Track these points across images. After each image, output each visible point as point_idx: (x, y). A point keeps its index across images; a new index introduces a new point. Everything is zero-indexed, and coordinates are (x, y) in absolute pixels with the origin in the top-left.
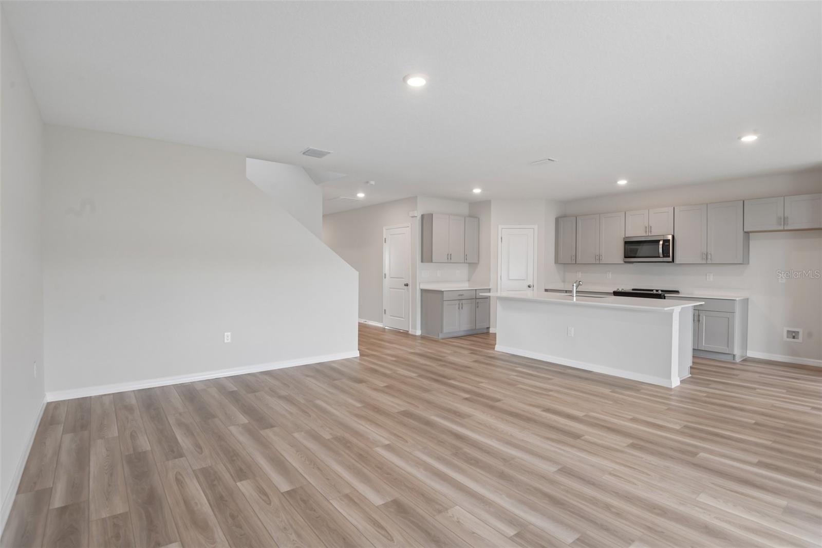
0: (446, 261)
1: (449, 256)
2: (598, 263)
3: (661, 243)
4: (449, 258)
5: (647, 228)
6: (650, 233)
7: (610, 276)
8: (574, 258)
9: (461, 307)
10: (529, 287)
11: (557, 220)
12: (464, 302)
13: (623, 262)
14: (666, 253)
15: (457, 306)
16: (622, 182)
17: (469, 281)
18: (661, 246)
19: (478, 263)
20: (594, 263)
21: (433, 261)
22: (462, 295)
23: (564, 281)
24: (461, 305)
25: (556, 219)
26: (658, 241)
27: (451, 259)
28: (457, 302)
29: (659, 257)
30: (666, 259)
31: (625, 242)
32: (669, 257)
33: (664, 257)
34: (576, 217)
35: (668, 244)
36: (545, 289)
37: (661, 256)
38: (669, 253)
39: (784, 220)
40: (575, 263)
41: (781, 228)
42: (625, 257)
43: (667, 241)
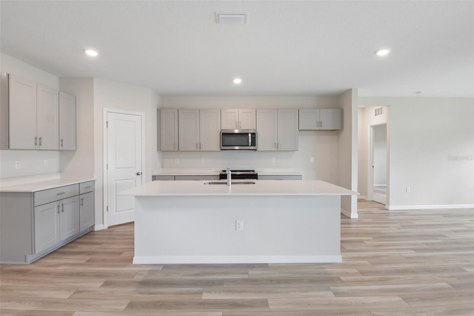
0: (33, 147)
1: (38, 141)
2: (199, 150)
4: (38, 143)
5: (238, 123)
6: (239, 127)
7: (203, 160)
8: (177, 146)
9: (61, 210)
10: (138, 174)
11: (159, 111)
12: (64, 202)
13: (219, 150)
14: (254, 143)
15: (56, 210)
16: (237, 81)
17: (61, 172)
18: (250, 138)
19: (76, 151)
20: (196, 150)
21: (11, 147)
22: (62, 193)
23: (162, 167)
24: (61, 207)
25: (157, 109)
26: (247, 134)
27: (40, 144)
28: (56, 204)
29: (248, 146)
30: (252, 148)
31: (222, 133)
32: (255, 146)
33: (252, 146)
34: (178, 110)
35: (254, 136)
36: (152, 176)
37: (250, 145)
38: (255, 143)
39: (320, 124)
40: (178, 150)
41: (318, 128)
42: (223, 146)
43: (253, 134)
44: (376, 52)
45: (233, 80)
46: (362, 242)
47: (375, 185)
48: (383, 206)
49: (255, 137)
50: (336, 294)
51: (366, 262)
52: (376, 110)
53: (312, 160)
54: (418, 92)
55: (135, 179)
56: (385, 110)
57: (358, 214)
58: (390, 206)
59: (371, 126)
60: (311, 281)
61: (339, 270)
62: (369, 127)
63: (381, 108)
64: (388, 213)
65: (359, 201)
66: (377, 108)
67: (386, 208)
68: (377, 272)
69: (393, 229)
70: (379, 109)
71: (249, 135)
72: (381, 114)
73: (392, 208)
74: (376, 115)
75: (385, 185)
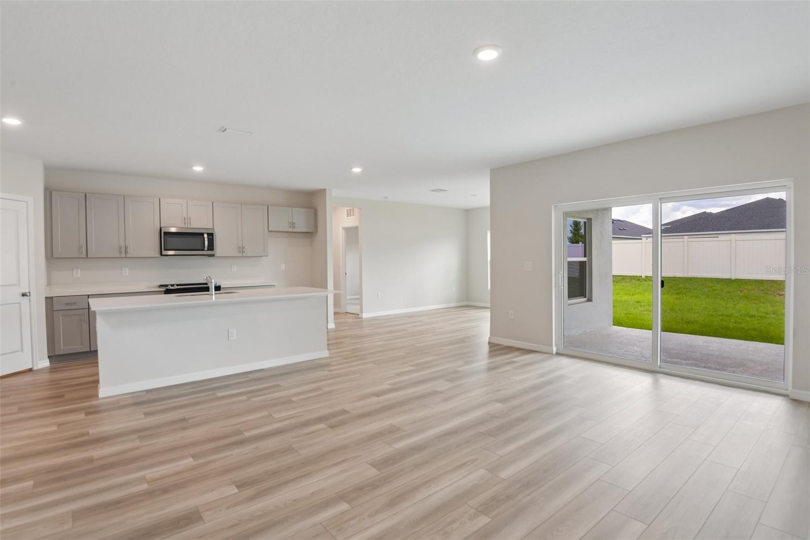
2: (124, 255)
3: (206, 236)
5: (186, 219)
6: (189, 225)
7: (126, 272)
10: (23, 295)
11: (49, 193)
13: (158, 255)
14: (211, 247)
16: (198, 169)
18: (206, 239)
20: (119, 256)
23: (49, 285)
25: (45, 191)
26: (202, 234)
29: (203, 250)
30: (210, 252)
31: (164, 232)
32: (213, 250)
33: (208, 250)
34: (86, 195)
35: (211, 237)
36: (46, 297)
37: (206, 249)
38: (213, 247)
39: (293, 224)
40: (85, 256)
41: (291, 230)
42: (165, 250)
43: (211, 236)
44: (351, 168)
45: (192, 166)
46: (342, 342)
47: (348, 297)
48: (357, 315)
49: (213, 239)
50: (330, 371)
51: (348, 353)
52: (347, 210)
53: (283, 267)
54: (386, 198)
55: (19, 303)
56: (356, 211)
57: (334, 323)
58: (363, 314)
59: (343, 228)
60: (309, 369)
61: (328, 360)
62: (341, 229)
63: (353, 209)
64: (362, 321)
65: (335, 313)
66: (349, 208)
67: (360, 316)
68: (357, 356)
69: (367, 331)
70: (350, 210)
71: (204, 235)
72: (353, 215)
73: (365, 315)
74: (348, 216)
75: (358, 297)
